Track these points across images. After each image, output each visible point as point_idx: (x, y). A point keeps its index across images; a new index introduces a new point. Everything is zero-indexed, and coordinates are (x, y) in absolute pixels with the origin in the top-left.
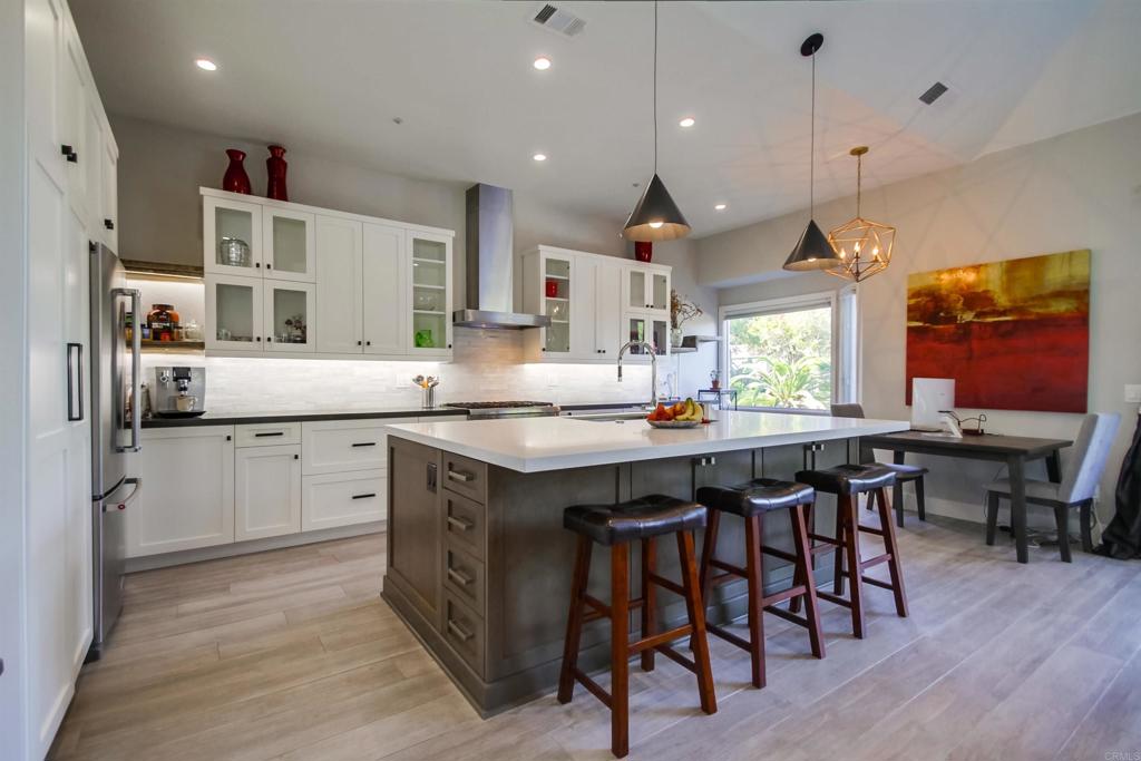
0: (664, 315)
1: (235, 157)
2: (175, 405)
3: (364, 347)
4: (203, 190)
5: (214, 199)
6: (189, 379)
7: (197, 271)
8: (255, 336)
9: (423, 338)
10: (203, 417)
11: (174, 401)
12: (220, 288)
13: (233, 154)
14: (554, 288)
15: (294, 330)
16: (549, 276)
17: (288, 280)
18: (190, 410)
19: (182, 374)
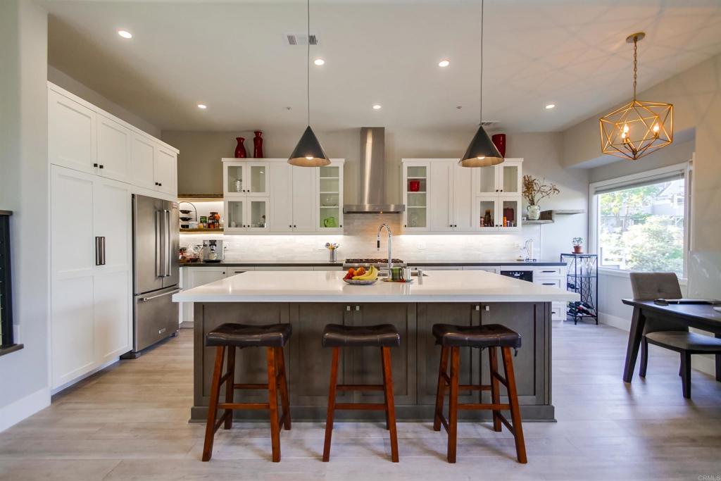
0: (517, 196)
1: (240, 141)
2: (208, 257)
3: (293, 229)
4: (223, 159)
5: (228, 162)
6: (216, 245)
7: (220, 196)
8: (243, 224)
9: (327, 222)
10: (222, 263)
11: (209, 254)
12: (230, 203)
13: (239, 139)
14: (415, 186)
15: (259, 221)
16: (409, 178)
17: (258, 197)
18: (214, 259)
19: (213, 243)
